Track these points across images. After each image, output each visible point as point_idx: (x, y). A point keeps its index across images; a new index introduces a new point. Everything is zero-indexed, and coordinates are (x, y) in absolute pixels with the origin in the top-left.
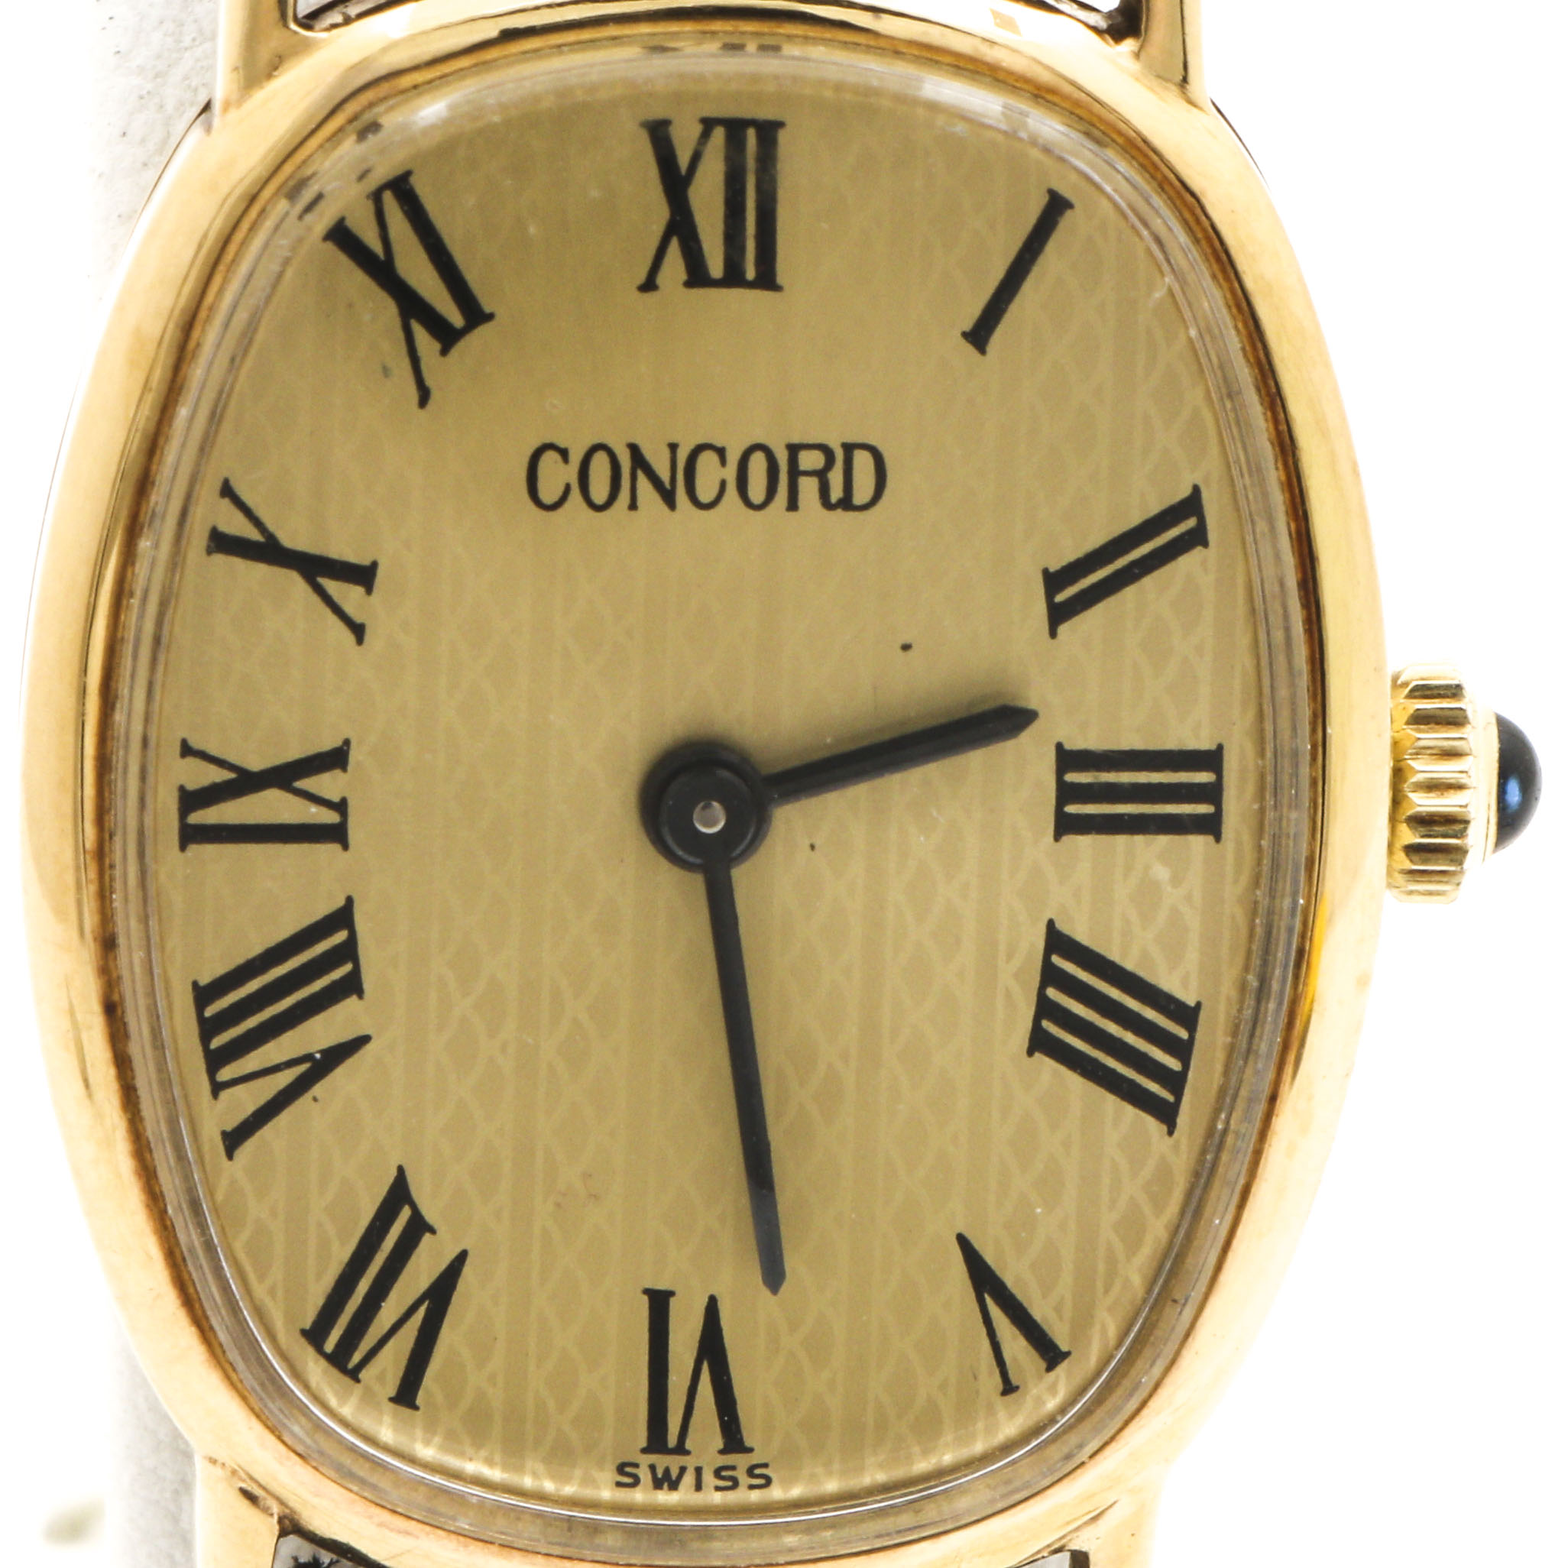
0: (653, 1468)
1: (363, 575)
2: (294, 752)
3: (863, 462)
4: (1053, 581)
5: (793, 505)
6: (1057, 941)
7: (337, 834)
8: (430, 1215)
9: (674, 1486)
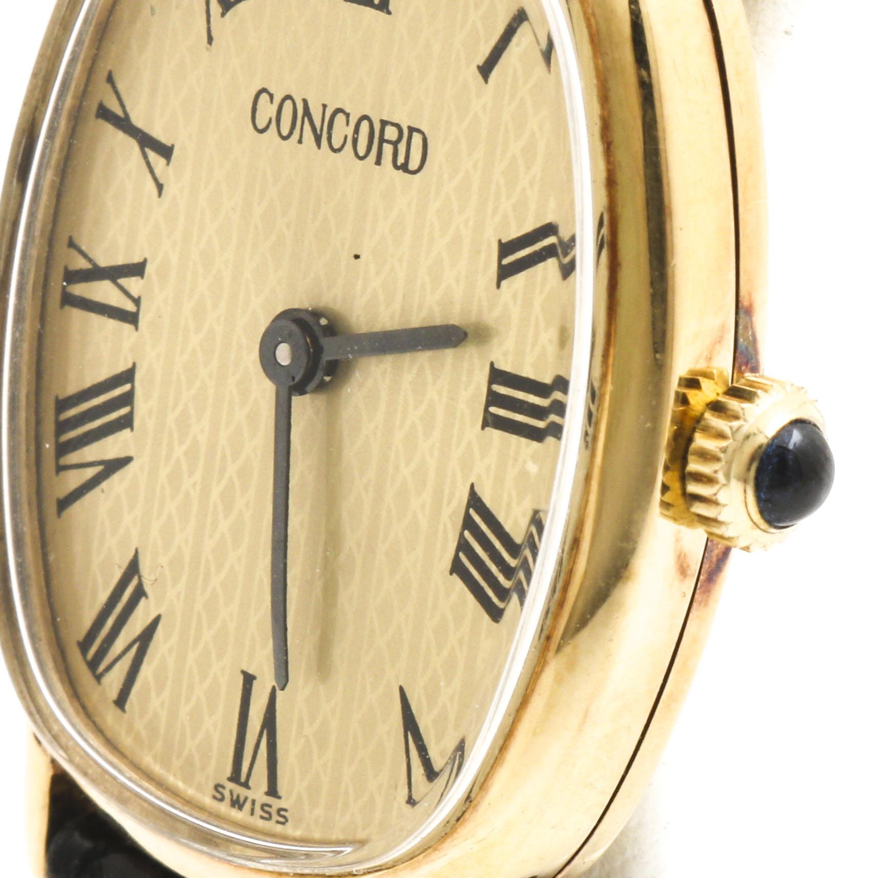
0: (231, 793)
1: (166, 152)
2: (120, 260)
3: (417, 139)
5: (378, 162)
6: (475, 501)
8: (147, 588)
9: (241, 807)
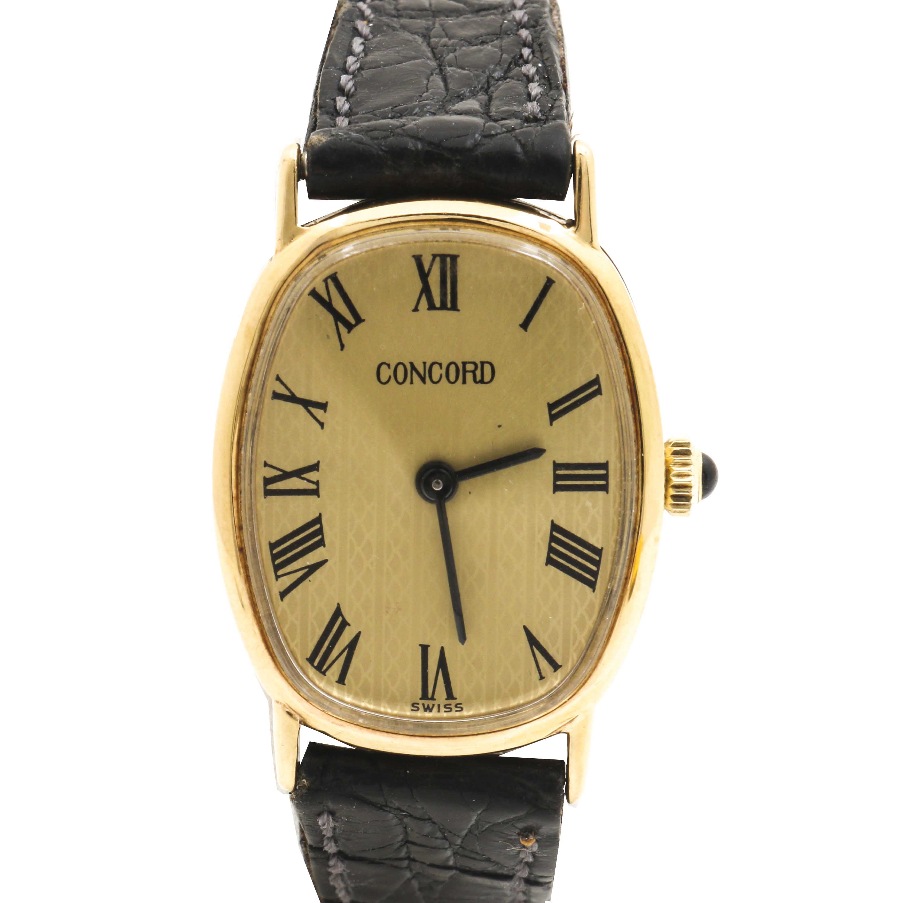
0: (423, 705)
1: (323, 406)
2: (301, 465)
3: (487, 367)
4: (551, 407)
5: (464, 382)
6: (555, 527)
7: (316, 492)
8: (348, 620)
9: (431, 711)
